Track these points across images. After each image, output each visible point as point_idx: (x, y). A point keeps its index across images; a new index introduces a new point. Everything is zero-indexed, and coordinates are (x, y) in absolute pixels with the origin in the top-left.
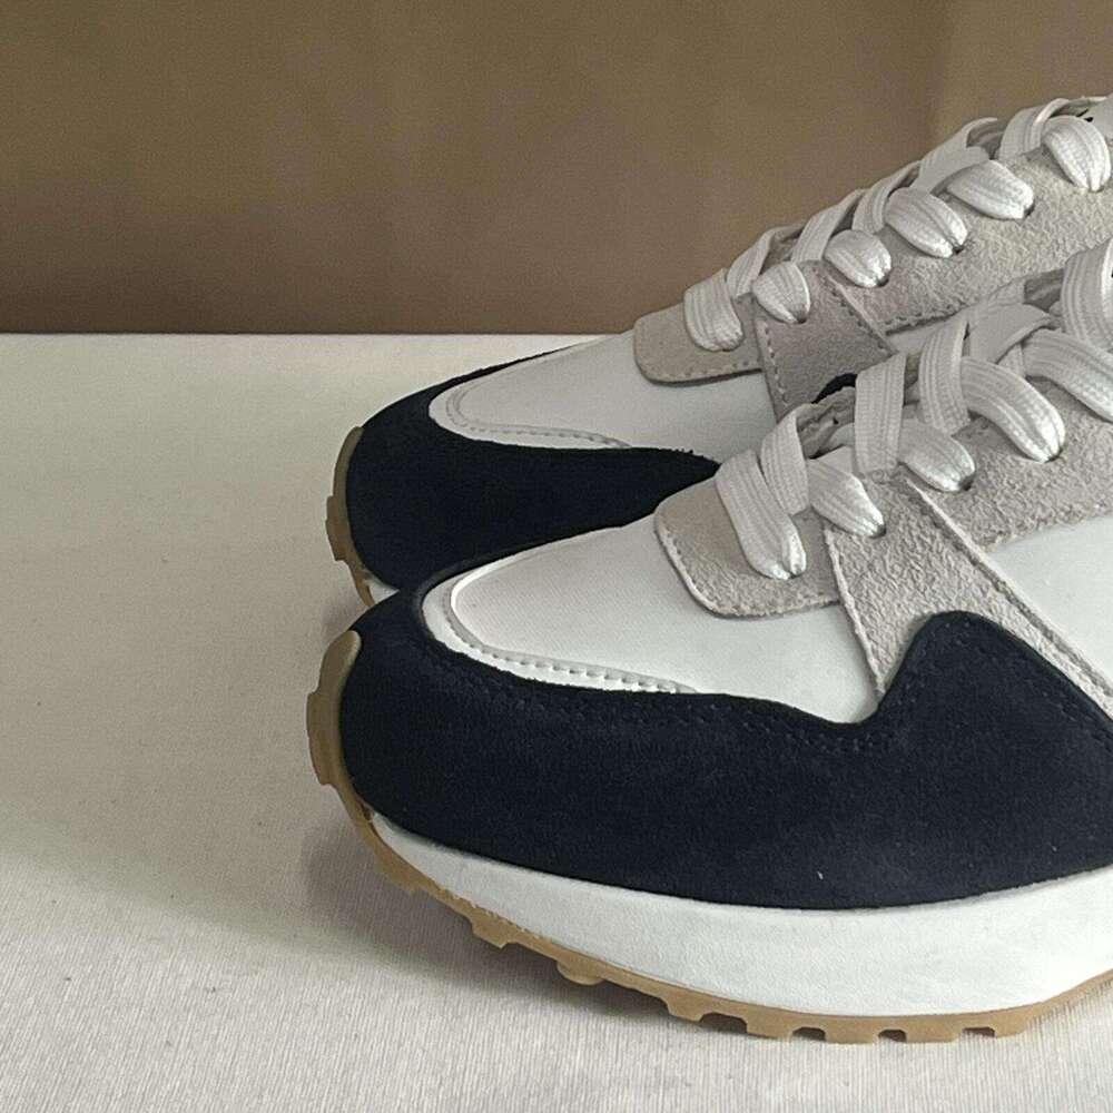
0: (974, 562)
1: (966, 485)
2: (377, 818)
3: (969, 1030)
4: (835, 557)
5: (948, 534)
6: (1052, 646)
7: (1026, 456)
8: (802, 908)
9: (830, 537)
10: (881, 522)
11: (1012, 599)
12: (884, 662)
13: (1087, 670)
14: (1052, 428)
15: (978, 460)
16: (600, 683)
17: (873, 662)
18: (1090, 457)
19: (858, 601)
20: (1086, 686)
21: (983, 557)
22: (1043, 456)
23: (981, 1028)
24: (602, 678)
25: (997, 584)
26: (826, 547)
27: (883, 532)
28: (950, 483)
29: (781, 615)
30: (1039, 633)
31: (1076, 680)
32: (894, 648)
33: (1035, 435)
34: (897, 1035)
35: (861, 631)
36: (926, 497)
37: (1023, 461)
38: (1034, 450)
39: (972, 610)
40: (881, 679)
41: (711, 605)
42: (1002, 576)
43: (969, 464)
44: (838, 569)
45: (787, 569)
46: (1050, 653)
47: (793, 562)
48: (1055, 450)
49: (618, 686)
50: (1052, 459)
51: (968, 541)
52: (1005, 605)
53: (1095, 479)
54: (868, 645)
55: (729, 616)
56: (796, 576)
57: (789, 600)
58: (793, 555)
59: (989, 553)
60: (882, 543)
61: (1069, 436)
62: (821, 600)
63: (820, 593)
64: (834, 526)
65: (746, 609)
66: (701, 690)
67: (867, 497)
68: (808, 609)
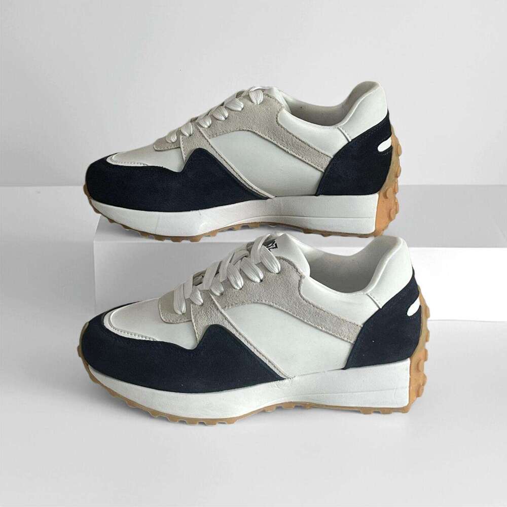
0: (221, 313)
1: (222, 294)
2: (89, 366)
4: (192, 310)
5: (216, 306)
8: (180, 392)
9: (191, 305)
10: (202, 302)
11: (229, 322)
12: (199, 336)
14: (240, 282)
16: (137, 338)
17: (197, 335)
18: (248, 289)
19: (195, 321)
20: (246, 343)
21: (223, 311)
22: (238, 288)
24: (133, 335)
25: (226, 319)
26: (190, 307)
27: (203, 304)
28: (218, 294)
29: (178, 323)
30: (235, 330)
32: (202, 332)
33: (237, 285)
35: (195, 328)
36: (212, 297)
37: (234, 290)
38: (236, 287)
39: (220, 324)
40: (198, 340)
41: (164, 320)
42: (227, 316)
43: (223, 289)
44: (192, 313)
45: (181, 312)
46: (237, 335)
48: (241, 287)
50: (240, 289)
51: (220, 307)
52: (227, 323)
53: (249, 295)
54: (196, 331)
55: (168, 323)
56: (183, 314)
57: (181, 320)
58: (183, 309)
59: (225, 311)
60: (202, 307)
61: (244, 284)
62: (187, 320)
63: (188, 318)
64: (193, 303)
65: (171, 321)
66: (158, 340)
67: (200, 296)
68: (184, 322)
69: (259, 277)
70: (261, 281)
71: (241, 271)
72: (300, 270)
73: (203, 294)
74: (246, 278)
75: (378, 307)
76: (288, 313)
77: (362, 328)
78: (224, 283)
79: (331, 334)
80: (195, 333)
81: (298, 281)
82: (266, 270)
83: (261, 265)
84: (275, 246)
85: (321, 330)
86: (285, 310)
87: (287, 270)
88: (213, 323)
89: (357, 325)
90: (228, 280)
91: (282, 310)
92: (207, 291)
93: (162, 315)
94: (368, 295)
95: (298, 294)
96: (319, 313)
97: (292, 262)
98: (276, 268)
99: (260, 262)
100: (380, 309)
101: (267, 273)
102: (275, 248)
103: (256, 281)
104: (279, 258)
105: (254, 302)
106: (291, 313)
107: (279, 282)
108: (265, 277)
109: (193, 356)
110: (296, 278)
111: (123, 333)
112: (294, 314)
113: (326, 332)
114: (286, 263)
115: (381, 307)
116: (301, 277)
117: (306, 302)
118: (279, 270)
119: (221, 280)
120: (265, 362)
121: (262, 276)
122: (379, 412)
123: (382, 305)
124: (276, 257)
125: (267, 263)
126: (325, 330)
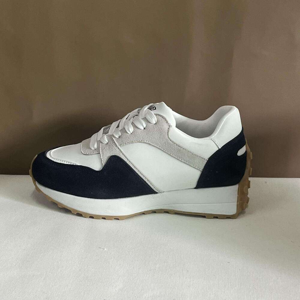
0: (118, 148)
1: (120, 137)
2: (36, 182)
3: (115, 219)
4: (100, 147)
5: (115, 144)
6: (128, 161)
7: (128, 133)
8: (91, 198)
9: (100, 144)
10: (107, 142)
11: (123, 154)
13: (133, 165)
14: (131, 129)
15: (121, 134)
16: (65, 163)
17: (103, 162)
18: (136, 134)
19: (102, 153)
20: (133, 168)
21: (120, 148)
22: (130, 133)
23: (117, 218)
25: (121, 152)
26: (100, 145)
27: (107, 143)
28: (117, 137)
29: (92, 155)
30: (127, 159)
31: (131, 167)
32: (106, 160)
33: (129, 131)
34: (104, 218)
35: (102, 157)
36: (114, 139)
37: (127, 134)
38: (129, 132)
39: (117, 155)
40: (103, 165)
41: (83, 153)
42: (122, 150)
43: (120, 134)
44: (100, 148)
45: (94, 148)
46: (128, 162)
47: (95, 147)
48: (132, 132)
49: (68, 163)
50: (131, 134)
51: (118, 145)
52: (122, 155)
53: (136, 137)
54: (102, 159)
55: (85, 155)
56: (95, 149)
57: (93, 152)
58: (95, 146)
59: (121, 147)
60: (107, 145)
61: (134, 131)
62: (97, 153)
63: (97, 152)
64: (101, 142)
65: (87, 154)
66: (79, 165)
67: (106, 138)
68: (95, 154)
69: (143, 126)
70: (144, 129)
71: (133, 123)
72: (169, 122)
73: (108, 137)
74: (135, 127)
75: (218, 148)
76: (160, 149)
77: (208, 161)
78: (121, 131)
79: (187, 164)
80: (102, 160)
81: (167, 129)
82: (148, 121)
83: (145, 119)
84: (154, 109)
85: (181, 161)
86: (158, 147)
87: (161, 121)
88: (113, 155)
89: (204, 159)
90: (124, 128)
91: (156, 147)
92: (111, 135)
93: (82, 150)
94: (212, 140)
95: (167, 136)
96: (180, 150)
97: (164, 117)
98: (154, 120)
99: (144, 117)
100: (219, 149)
101: (148, 123)
102: (154, 110)
103: (141, 128)
104: (156, 115)
105: (139, 142)
106: (163, 149)
107: (156, 129)
108: (147, 126)
109: (100, 174)
110: (166, 127)
111: (57, 160)
112: (164, 150)
113: (184, 163)
114: (160, 118)
115: (220, 148)
116: (169, 126)
117: (172, 142)
118: (155, 121)
119: (120, 129)
120: (145, 180)
121: (145, 126)
122: (217, 218)
123: (221, 147)
124: (155, 114)
125: (148, 117)
126: (184, 161)
